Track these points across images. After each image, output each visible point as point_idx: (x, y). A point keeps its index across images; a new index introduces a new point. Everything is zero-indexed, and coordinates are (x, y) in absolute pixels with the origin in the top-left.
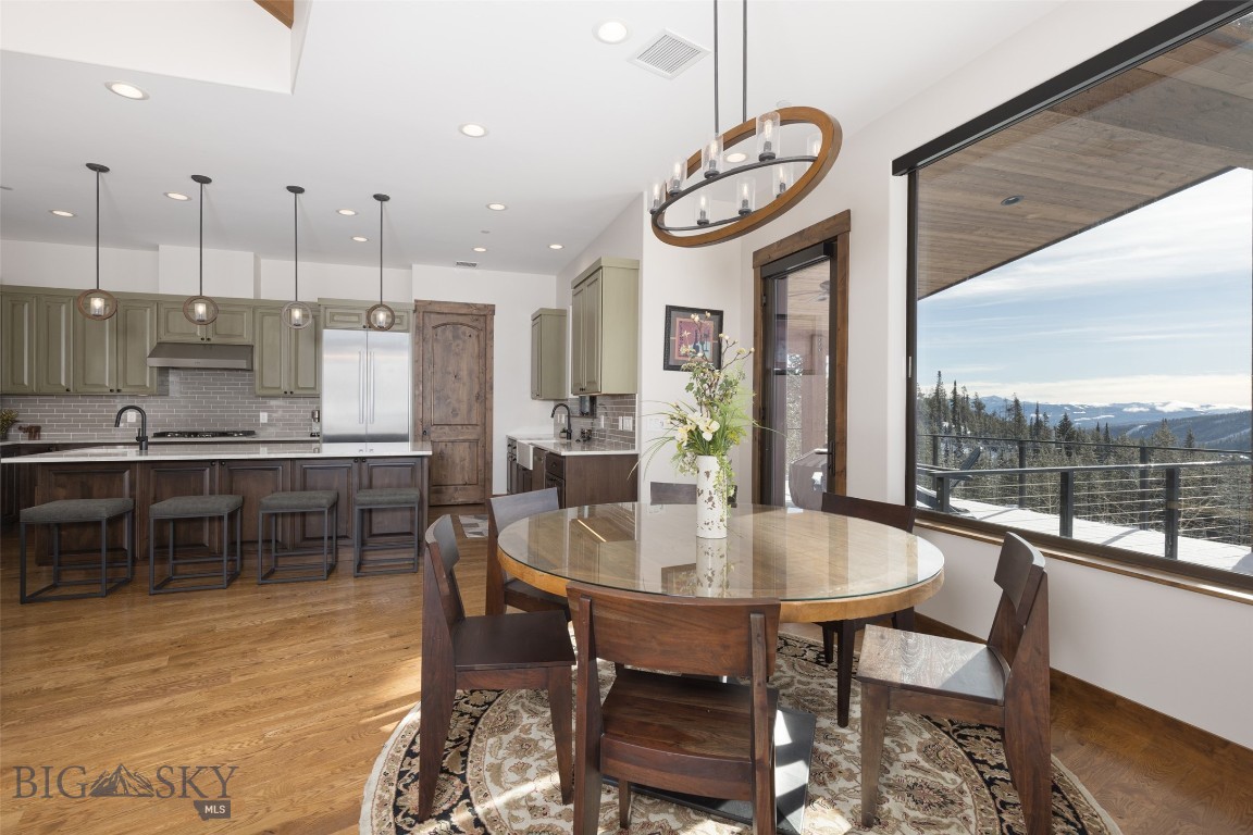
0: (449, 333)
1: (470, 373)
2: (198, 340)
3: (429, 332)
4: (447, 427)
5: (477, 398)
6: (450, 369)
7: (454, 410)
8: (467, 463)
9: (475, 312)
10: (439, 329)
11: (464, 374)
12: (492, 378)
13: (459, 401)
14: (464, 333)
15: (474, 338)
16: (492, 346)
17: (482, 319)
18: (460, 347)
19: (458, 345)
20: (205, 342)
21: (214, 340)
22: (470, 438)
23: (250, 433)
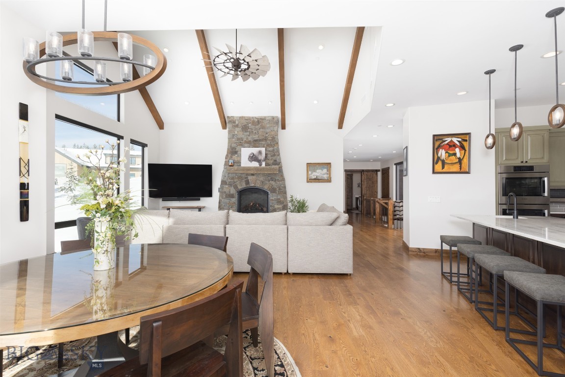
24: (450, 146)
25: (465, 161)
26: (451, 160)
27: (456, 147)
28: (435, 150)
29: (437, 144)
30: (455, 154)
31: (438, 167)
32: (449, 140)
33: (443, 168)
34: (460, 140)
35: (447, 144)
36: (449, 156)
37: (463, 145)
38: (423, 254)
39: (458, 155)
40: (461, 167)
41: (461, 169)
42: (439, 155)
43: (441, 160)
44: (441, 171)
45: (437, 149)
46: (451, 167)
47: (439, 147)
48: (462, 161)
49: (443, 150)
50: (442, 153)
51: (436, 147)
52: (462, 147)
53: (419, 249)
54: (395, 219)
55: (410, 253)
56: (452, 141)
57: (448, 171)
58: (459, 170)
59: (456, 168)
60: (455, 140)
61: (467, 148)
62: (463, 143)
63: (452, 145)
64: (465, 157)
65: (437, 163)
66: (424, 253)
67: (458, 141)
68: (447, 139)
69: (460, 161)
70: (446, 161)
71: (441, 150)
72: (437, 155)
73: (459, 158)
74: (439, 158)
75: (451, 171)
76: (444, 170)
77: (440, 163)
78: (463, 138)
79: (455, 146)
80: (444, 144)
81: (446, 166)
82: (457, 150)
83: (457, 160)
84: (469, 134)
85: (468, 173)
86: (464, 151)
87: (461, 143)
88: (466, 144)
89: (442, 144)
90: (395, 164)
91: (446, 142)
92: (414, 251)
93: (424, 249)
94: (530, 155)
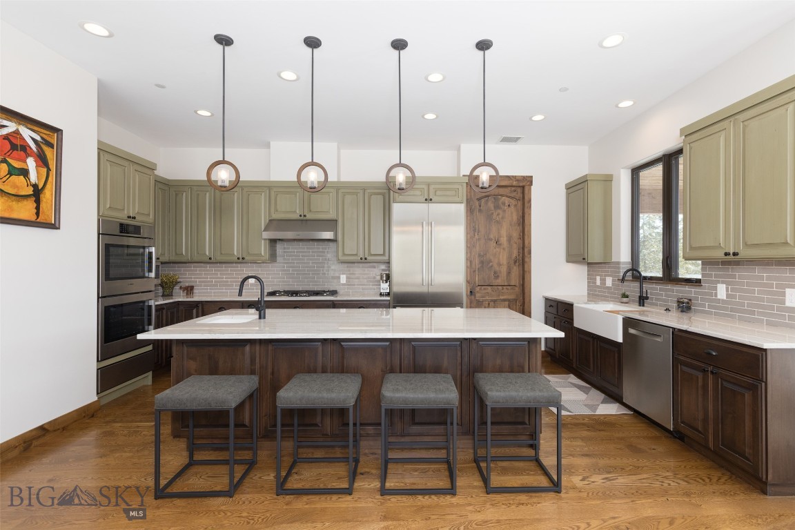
0: (491, 205)
1: (510, 239)
2: (297, 217)
3: (474, 203)
4: (489, 288)
5: (516, 262)
6: (492, 236)
7: (495, 273)
9: (515, 183)
10: (483, 201)
11: (504, 240)
13: (499, 264)
14: (504, 204)
15: (512, 207)
17: (521, 190)
18: (500, 216)
19: (498, 215)
20: (302, 218)
21: (309, 216)
23: (334, 293)
24: (14, 147)
25: (48, 195)
26: (15, 186)
27: (28, 155)
30: (25, 172)
32: (10, 126)
34: (38, 138)
36: (10, 173)
37: (45, 156)
39: (33, 177)
40: (38, 208)
41: (38, 214)
46: (14, 204)
48: (42, 196)
52: (42, 160)
56: (17, 132)
57: (6, 215)
58: (33, 218)
59: (26, 210)
60: (26, 133)
61: (52, 166)
62: (45, 148)
63: (16, 146)
64: (48, 186)
67: (32, 139)
68: (6, 122)
69: (37, 192)
73: (35, 186)
75: (16, 216)
78: (45, 136)
79: (25, 149)
81: (2, 201)
82: (31, 163)
83: (30, 191)
84: (58, 131)
85: (54, 226)
86: (45, 169)
87: (40, 148)
88: (50, 154)
91: (4, 132)
94: (138, 207)
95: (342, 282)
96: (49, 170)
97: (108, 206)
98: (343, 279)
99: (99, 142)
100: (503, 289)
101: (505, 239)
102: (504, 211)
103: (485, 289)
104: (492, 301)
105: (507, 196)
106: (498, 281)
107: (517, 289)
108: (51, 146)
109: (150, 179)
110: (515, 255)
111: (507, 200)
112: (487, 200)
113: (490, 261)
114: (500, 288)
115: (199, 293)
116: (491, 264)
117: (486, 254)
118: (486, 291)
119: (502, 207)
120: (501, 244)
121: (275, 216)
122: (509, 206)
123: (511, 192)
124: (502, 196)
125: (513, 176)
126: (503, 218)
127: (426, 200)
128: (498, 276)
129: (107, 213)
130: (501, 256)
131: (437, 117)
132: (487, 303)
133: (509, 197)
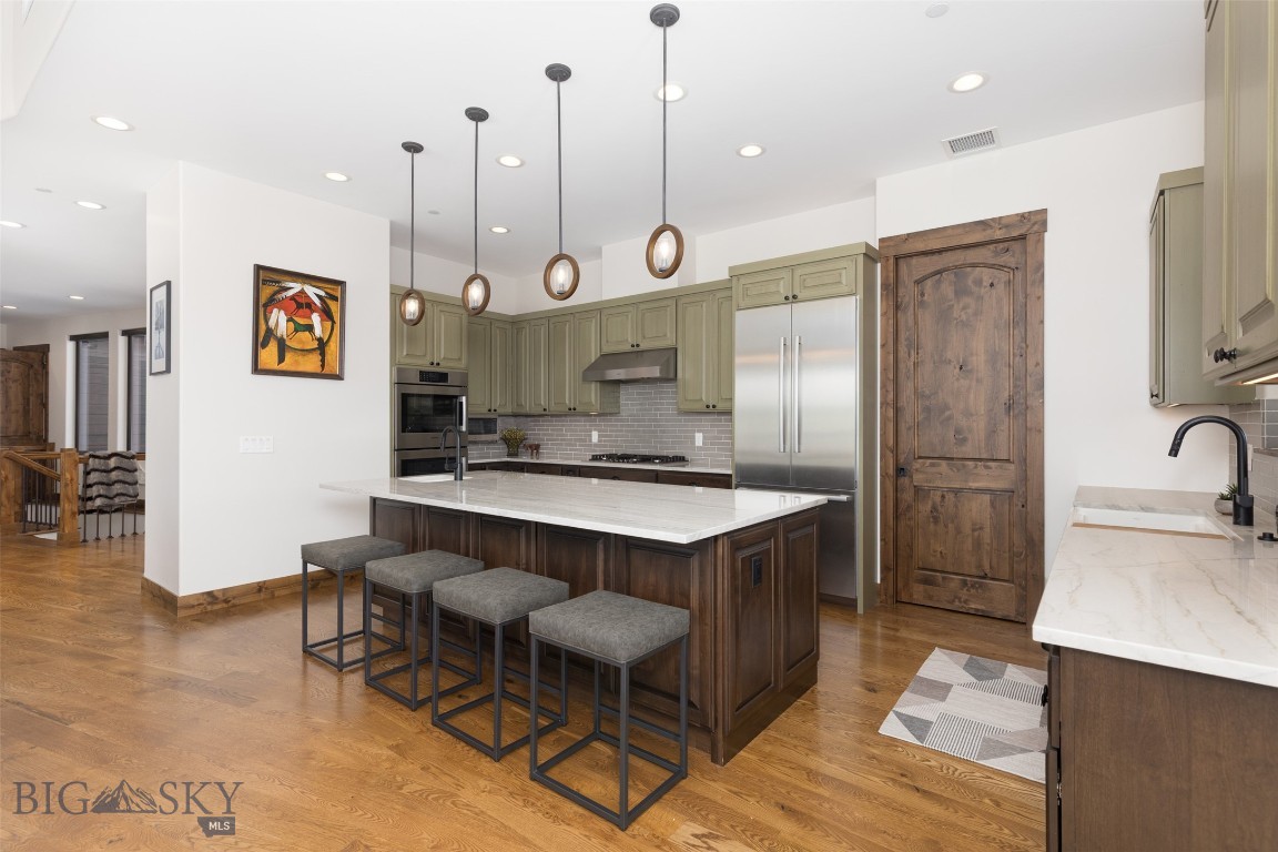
0: (947, 289)
1: (993, 358)
2: (627, 348)
3: (908, 292)
4: (944, 463)
5: (1009, 408)
6: (949, 355)
7: (958, 431)
8: (987, 535)
9: (999, 234)
10: (929, 283)
11: (979, 361)
12: (1040, 364)
13: (968, 414)
14: (979, 283)
15: (1000, 287)
16: (1040, 298)
17: (1016, 246)
18: (970, 311)
19: (964, 308)
20: (635, 349)
21: (643, 346)
22: (993, 485)
23: (681, 459)
24: (299, 306)
25: (333, 348)
26: (301, 341)
27: (313, 311)
28: (261, 308)
29: (267, 292)
30: (310, 328)
31: (269, 355)
32: (296, 287)
33: (281, 359)
34: (322, 293)
35: (293, 298)
36: (296, 331)
37: (330, 310)
38: (224, 607)
39: (318, 332)
40: (323, 361)
41: (323, 366)
42: (272, 323)
43: (276, 337)
44: (275, 366)
45: (266, 306)
46: (300, 359)
47: (272, 302)
48: (327, 349)
49: (282, 313)
50: (279, 320)
51: (263, 300)
52: (327, 314)
53: (210, 594)
54: (91, 512)
55: (181, 614)
56: (302, 292)
57: (293, 369)
58: (319, 370)
59: (312, 363)
60: (311, 291)
61: (337, 318)
62: (329, 302)
63: (301, 304)
64: (333, 338)
65: (264, 345)
66: (226, 601)
67: (317, 295)
68: (291, 285)
69: (322, 345)
70: (288, 343)
71: (275, 310)
72: (267, 321)
73: (320, 340)
74: (270, 333)
75: (301, 369)
76: (283, 366)
77: (273, 347)
78: (329, 291)
79: (310, 306)
80: (284, 294)
81: (289, 357)
82: (316, 319)
83: (315, 345)
84: (342, 284)
85: (339, 377)
86: (330, 323)
87: (325, 302)
88: (334, 307)
89: (280, 296)
90: (125, 333)
91: (290, 293)
92: (193, 606)
93: (225, 591)
94: (444, 351)
95: (697, 444)
96: (334, 322)
97: (405, 353)
98: (699, 439)
99: (392, 286)
100: (976, 467)
101: (982, 358)
102: (980, 298)
103: (932, 465)
104: (951, 490)
105: (986, 266)
106: (964, 449)
107: (1012, 467)
108: (335, 299)
109: (461, 318)
110: (1006, 394)
111: (986, 275)
112: (939, 281)
113: (947, 407)
114: (971, 463)
115: (548, 453)
116: (947, 413)
117: (936, 393)
118: (934, 470)
119: (975, 289)
120: (971, 371)
121: (607, 350)
122: (992, 285)
123: (996, 254)
124: (974, 266)
125: (993, 220)
126: (976, 314)
127: (787, 298)
128: (965, 440)
129: (402, 361)
130: (972, 396)
131: (764, 151)
132: (939, 493)
133: (992, 266)
